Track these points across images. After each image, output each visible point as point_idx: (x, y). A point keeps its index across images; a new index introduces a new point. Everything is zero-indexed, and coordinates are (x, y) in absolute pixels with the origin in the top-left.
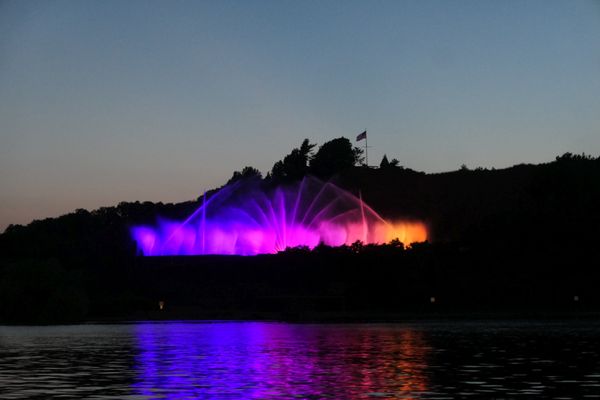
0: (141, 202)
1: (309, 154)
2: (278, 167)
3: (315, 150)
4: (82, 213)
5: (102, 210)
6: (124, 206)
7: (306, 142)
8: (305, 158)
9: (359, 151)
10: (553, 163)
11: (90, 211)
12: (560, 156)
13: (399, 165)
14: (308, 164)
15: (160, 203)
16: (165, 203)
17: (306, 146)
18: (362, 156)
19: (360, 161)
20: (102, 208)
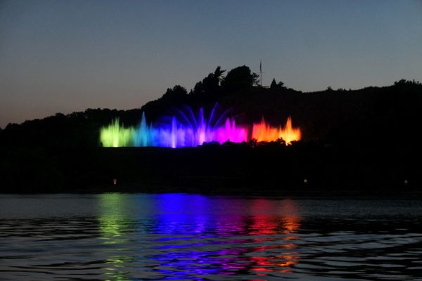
0: (102, 109)
1: (220, 77)
2: (198, 86)
3: (225, 74)
4: (60, 116)
5: (74, 114)
6: (89, 112)
7: (219, 68)
8: (218, 80)
9: (255, 75)
10: (392, 86)
11: (65, 114)
12: (398, 81)
13: (284, 86)
14: (219, 85)
15: (115, 110)
16: (118, 110)
17: (218, 71)
18: (258, 79)
19: (257, 83)
20: (74, 113)
